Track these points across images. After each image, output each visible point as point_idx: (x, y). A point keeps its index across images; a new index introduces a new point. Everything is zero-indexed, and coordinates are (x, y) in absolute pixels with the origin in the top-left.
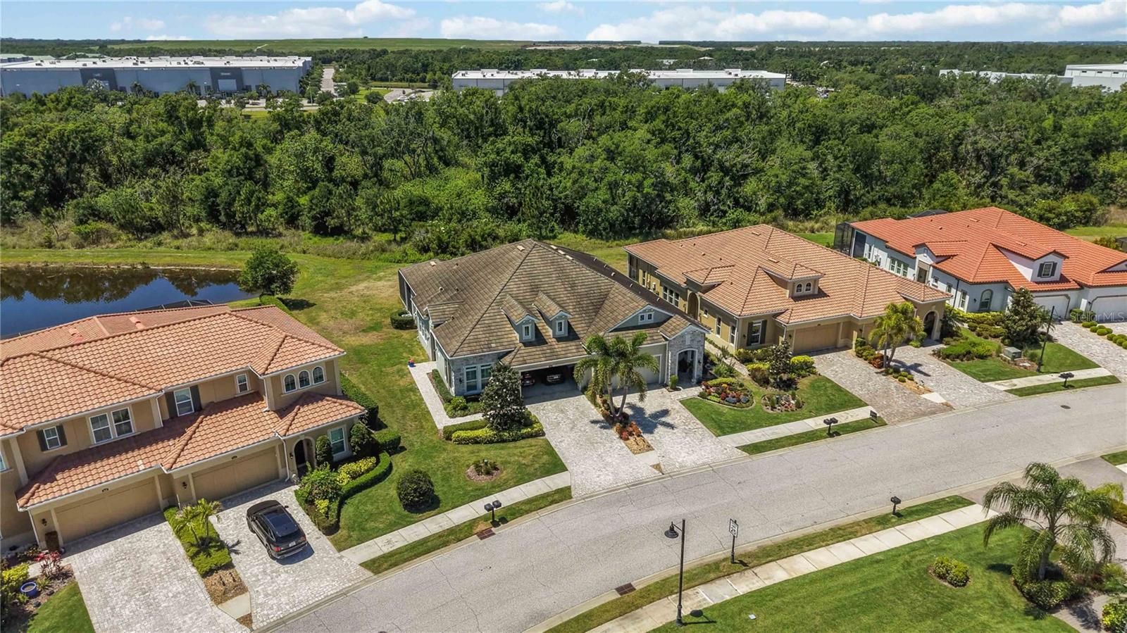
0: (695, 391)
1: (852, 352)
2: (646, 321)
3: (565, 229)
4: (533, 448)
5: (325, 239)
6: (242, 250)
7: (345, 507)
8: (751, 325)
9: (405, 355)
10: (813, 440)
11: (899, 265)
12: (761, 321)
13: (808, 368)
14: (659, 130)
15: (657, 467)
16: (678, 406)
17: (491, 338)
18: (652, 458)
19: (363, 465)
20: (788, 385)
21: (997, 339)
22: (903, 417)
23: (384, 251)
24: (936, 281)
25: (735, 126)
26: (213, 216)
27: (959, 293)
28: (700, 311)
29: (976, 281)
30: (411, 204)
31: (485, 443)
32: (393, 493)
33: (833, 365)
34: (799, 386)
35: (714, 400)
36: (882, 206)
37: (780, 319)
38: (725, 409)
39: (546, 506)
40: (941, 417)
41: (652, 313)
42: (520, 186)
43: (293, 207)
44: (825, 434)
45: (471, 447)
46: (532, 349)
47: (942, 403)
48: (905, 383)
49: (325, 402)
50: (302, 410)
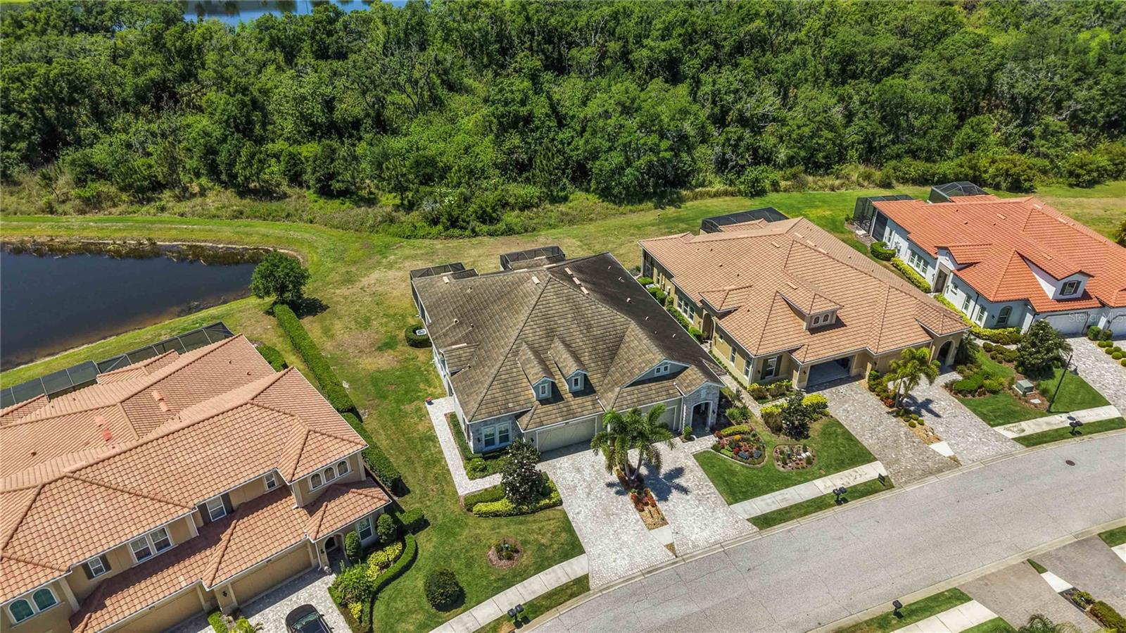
0: (708, 442)
1: (864, 382)
2: (663, 372)
3: (576, 187)
4: (551, 522)
5: (330, 202)
6: (247, 218)
7: (377, 603)
8: (766, 361)
9: (422, 386)
10: (821, 510)
11: (919, 261)
12: (776, 357)
13: (820, 408)
14: (675, 49)
15: (671, 547)
16: (691, 463)
17: (508, 397)
18: (665, 535)
19: (391, 551)
20: (799, 432)
21: (1010, 364)
22: (913, 476)
23: (392, 221)
24: (956, 287)
25: (758, 55)
26: (214, 171)
27: (978, 307)
28: (715, 334)
29: (996, 299)
30: (417, 165)
31: (507, 517)
32: (420, 584)
33: (846, 402)
34: (811, 433)
35: (726, 455)
36: (907, 160)
38: (737, 465)
39: (565, 601)
40: (949, 475)
41: (669, 365)
42: (529, 141)
43: (295, 165)
44: (833, 502)
45: (491, 522)
46: (549, 407)
47: (950, 457)
48: (915, 429)
49: (350, 495)
50: (329, 507)
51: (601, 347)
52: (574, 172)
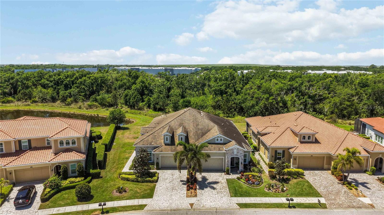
0: (236, 176)
1: (331, 172)
2: (219, 141)
4: (147, 187)
8: (276, 151)
11: (379, 138)
12: (282, 150)
13: (300, 175)
15: (192, 204)
16: (223, 181)
17: (153, 141)
18: (193, 200)
19: (77, 179)
20: (285, 181)
28: (261, 145)
31: (131, 181)
33: (316, 176)
34: (290, 182)
35: (241, 181)
37: (291, 151)
38: (245, 186)
40: (364, 210)
41: (222, 138)
43: (149, 101)
44: (287, 206)
45: (124, 182)
46: (168, 147)
47: (369, 204)
48: (351, 190)
49: (72, 153)
50: (62, 154)
51: (199, 132)
52: (239, 110)
